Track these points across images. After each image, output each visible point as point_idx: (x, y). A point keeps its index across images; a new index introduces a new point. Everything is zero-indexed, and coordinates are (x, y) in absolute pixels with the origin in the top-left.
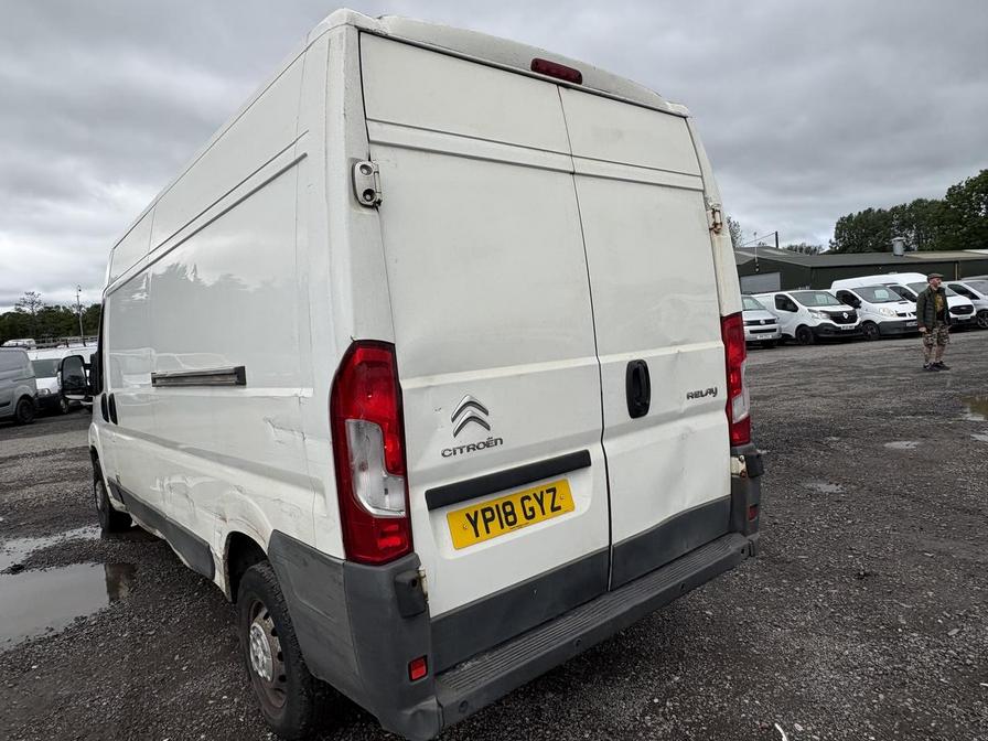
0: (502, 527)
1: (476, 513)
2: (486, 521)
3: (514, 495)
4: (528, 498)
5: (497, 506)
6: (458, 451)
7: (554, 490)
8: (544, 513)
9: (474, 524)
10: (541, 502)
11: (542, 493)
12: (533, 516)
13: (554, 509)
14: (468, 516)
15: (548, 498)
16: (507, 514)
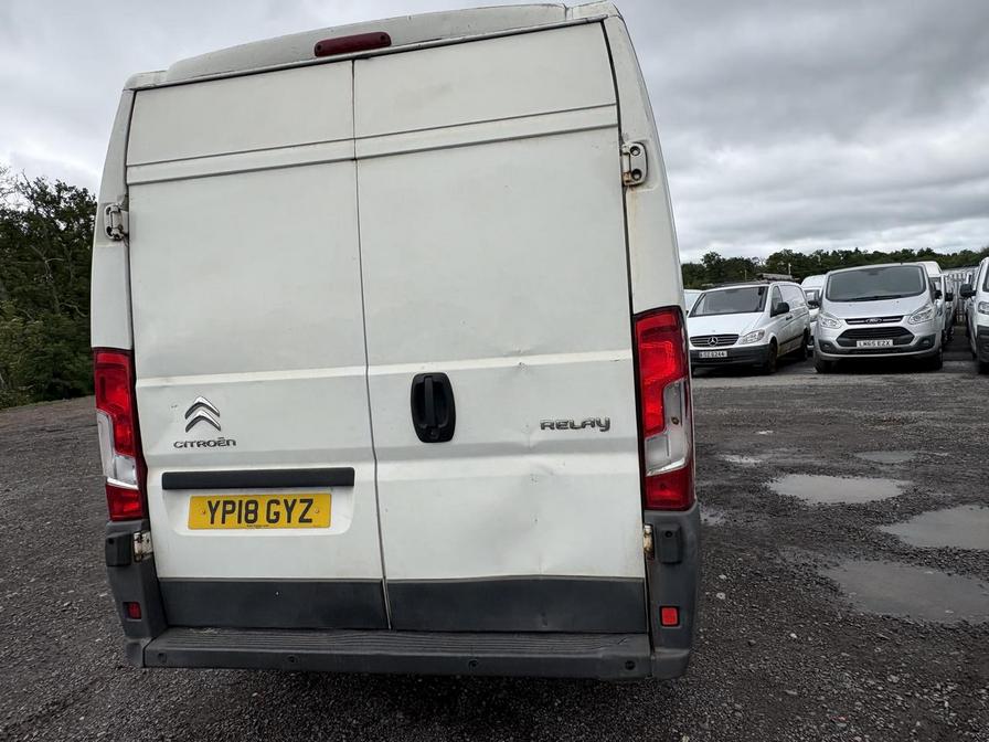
0: (239, 522)
1: (218, 503)
2: (225, 512)
3: (263, 496)
4: (277, 502)
5: (241, 502)
6: (189, 445)
7: (310, 502)
8: (289, 521)
9: (213, 511)
10: (290, 510)
11: (295, 501)
12: (276, 521)
13: (302, 520)
14: (210, 503)
15: (299, 509)
16: (248, 512)
